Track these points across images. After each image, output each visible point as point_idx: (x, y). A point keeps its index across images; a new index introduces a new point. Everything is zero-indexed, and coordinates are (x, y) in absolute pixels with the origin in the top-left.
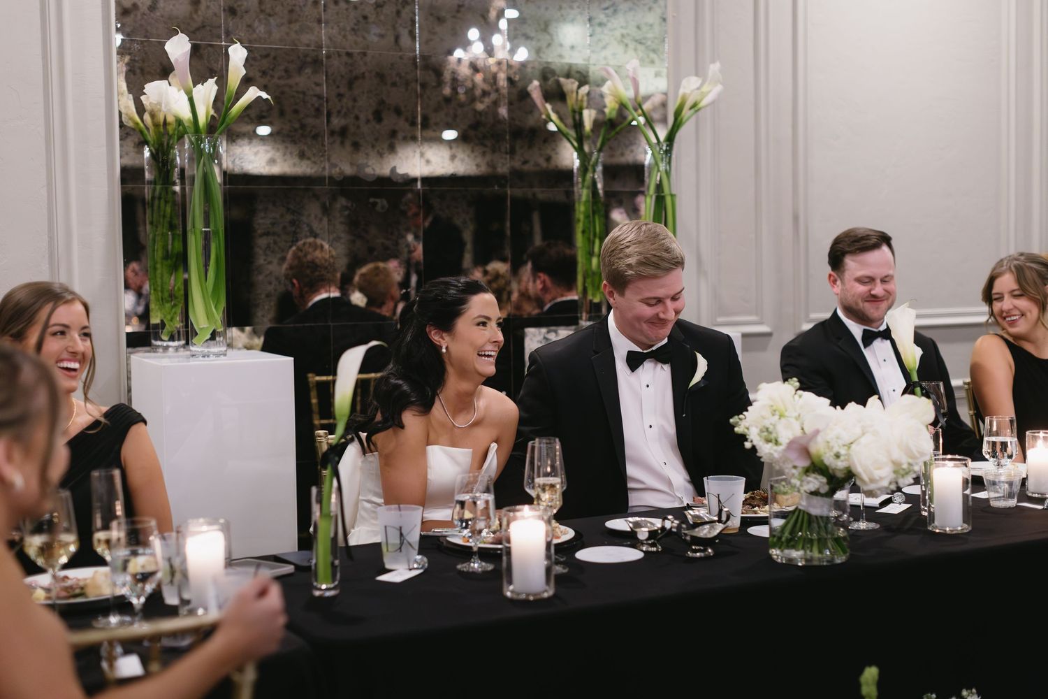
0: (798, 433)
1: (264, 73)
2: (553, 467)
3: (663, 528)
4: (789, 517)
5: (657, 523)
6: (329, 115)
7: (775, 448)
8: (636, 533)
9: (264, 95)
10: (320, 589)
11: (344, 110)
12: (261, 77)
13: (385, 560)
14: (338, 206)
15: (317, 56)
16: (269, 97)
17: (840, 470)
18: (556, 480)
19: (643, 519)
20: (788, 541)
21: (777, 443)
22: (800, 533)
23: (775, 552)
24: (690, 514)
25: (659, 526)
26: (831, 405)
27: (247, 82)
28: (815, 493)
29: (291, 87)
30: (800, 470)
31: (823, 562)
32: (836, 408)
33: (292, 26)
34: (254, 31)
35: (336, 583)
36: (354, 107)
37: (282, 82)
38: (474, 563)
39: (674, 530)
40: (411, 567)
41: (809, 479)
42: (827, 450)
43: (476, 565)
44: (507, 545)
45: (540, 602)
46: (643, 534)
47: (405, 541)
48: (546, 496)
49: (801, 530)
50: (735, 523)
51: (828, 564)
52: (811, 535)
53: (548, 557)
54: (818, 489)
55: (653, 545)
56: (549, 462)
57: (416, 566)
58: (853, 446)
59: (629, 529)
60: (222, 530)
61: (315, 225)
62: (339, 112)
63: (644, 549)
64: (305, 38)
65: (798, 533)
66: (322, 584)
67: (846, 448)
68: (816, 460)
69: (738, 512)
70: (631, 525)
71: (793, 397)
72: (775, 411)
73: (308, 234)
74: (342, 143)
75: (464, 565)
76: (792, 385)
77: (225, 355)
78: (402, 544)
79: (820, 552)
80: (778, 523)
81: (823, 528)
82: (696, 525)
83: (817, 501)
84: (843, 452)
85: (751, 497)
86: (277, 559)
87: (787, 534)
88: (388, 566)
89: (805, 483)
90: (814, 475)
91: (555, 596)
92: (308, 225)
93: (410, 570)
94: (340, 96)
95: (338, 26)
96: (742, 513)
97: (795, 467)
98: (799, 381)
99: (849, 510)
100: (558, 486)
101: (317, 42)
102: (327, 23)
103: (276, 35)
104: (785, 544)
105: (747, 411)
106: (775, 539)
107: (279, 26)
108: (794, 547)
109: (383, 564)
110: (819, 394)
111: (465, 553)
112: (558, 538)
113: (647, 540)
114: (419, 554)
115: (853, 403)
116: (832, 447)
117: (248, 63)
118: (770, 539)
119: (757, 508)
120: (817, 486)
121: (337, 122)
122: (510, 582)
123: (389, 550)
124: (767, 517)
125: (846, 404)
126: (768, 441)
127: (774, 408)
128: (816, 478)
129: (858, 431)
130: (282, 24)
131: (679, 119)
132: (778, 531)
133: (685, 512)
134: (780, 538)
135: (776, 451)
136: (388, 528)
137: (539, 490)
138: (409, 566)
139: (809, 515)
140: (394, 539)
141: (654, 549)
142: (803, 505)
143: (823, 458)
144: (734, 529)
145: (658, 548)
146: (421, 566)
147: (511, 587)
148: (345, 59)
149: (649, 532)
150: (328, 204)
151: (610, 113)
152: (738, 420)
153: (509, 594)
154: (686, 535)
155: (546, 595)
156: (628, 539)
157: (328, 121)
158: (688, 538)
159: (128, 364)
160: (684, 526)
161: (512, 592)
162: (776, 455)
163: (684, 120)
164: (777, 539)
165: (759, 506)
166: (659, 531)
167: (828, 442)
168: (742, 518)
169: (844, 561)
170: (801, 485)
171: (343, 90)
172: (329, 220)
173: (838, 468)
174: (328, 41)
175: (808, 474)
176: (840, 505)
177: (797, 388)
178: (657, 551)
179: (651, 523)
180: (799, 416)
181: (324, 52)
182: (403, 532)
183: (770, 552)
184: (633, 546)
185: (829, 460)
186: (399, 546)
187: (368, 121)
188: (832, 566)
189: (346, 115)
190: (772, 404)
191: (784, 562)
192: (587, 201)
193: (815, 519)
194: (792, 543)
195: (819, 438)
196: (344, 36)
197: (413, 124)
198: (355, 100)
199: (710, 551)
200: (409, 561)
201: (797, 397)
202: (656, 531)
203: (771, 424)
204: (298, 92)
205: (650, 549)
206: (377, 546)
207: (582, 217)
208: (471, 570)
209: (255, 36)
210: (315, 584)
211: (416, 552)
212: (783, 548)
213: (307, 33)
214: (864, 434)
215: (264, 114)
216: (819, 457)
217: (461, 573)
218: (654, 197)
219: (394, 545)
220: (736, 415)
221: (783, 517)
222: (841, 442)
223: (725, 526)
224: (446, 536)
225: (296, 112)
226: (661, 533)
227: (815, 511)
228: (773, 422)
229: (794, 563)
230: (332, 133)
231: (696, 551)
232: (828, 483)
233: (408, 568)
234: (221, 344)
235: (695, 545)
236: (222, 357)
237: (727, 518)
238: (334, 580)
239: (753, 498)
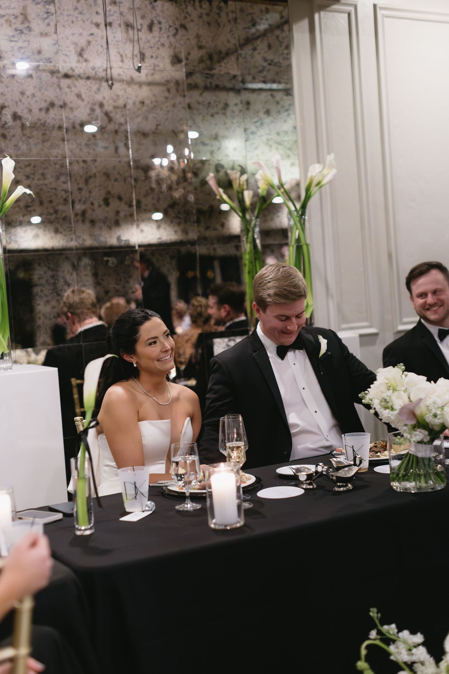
0: (407, 401)
1: (28, 177)
2: (238, 434)
3: (317, 472)
4: (403, 459)
5: (312, 468)
6: (73, 203)
7: (392, 412)
8: (298, 476)
9: (28, 191)
10: (81, 530)
11: (83, 199)
12: (26, 179)
13: (126, 506)
14: (82, 264)
15: (63, 163)
16: (31, 192)
17: (437, 425)
18: (241, 444)
19: (302, 466)
20: (404, 476)
21: (392, 409)
23: (395, 485)
24: (334, 461)
25: (314, 470)
26: (427, 380)
27: (16, 183)
28: (421, 442)
29: (46, 185)
30: (409, 427)
31: (428, 489)
32: (431, 382)
33: (45, 144)
34: (19, 149)
35: (92, 525)
36: (89, 197)
37: (41, 182)
38: (187, 504)
39: (324, 473)
40: (144, 510)
41: (417, 433)
42: (427, 412)
43: (189, 506)
44: (210, 490)
45: (235, 531)
46: (303, 477)
47: (139, 492)
48: (234, 454)
49: (412, 468)
50: (365, 465)
51: (432, 490)
52: (419, 471)
53: (239, 497)
54: (423, 439)
55: (310, 484)
56: (235, 431)
57: (147, 508)
58: (445, 408)
59: (293, 474)
60: (8, 494)
61: (68, 278)
62: (80, 201)
63: (304, 487)
64: (55, 152)
65: (410, 470)
66: (81, 526)
67: (440, 409)
68: (420, 420)
69: (367, 457)
70: (294, 471)
71: (401, 377)
72: (389, 387)
73: (63, 284)
74: (83, 221)
75: (181, 506)
76: (400, 368)
77: (11, 369)
78: (136, 494)
79: (426, 482)
80: (396, 463)
81: (427, 466)
82: (338, 469)
83: (421, 447)
84: (439, 412)
85: (374, 446)
86: (51, 509)
87: (402, 472)
88: (128, 510)
89: (413, 436)
90: (419, 430)
91: (245, 525)
92: (63, 278)
93: (143, 511)
94: (80, 189)
95: (76, 143)
96: (370, 458)
97: (406, 425)
98: (404, 365)
99: (444, 451)
100: (242, 447)
101: (62, 154)
102: (68, 141)
103: (35, 151)
104: (401, 478)
105: (370, 388)
106: (394, 476)
107: (36, 144)
108: (407, 480)
109: (125, 509)
110: (419, 374)
111: (181, 497)
112: (245, 482)
113: (306, 480)
114: (149, 500)
115: (442, 378)
116: (431, 410)
117: (15, 170)
118: (391, 476)
119: (379, 454)
120: (421, 438)
121: (79, 207)
122: (213, 517)
123: (128, 498)
124: (388, 460)
125: (437, 380)
126: (386, 408)
127: (389, 385)
128: (420, 432)
130: (38, 143)
131: (309, 193)
132: (396, 469)
133: (331, 459)
134: (398, 475)
135: (392, 415)
136: (125, 483)
137: (230, 450)
138: (142, 509)
139: (417, 457)
140: (131, 491)
141: (311, 487)
142: (412, 450)
143: (424, 418)
144: (365, 469)
145: (314, 486)
146: (150, 509)
147: (214, 521)
148: (82, 164)
149: (307, 475)
150: (76, 263)
151: (262, 192)
152: (364, 395)
153: (212, 526)
154: (332, 476)
155: (238, 525)
156: (292, 480)
157: (73, 207)
158: (334, 478)
160: (331, 470)
161: (215, 524)
162: (392, 418)
163: (312, 193)
164: (396, 475)
165: (380, 452)
166: (314, 474)
167: (428, 407)
168: (370, 461)
169: (443, 488)
170: (411, 437)
171: (82, 185)
172: (77, 274)
173: (436, 424)
174: (70, 153)
175: (415, 429)
176: (438, 449)
177: (404, 370)
178: (313, 489)
179: (308, 469)
180: (406, 389)
181: (67, 161)
182: (137, 485)
183: (392, 484)
184: (296, 485)
185: (429, 418)
186: (134, 496)
187: (100, 206)
188: (435, 493)
189: (85, 203)
190: (387, 382)
191: (402, 491)
192: (250, 252)
193: (421, 460)
194: (406, 477)
195: (422, 405)
196: (81, 149)
197: (131, 206)
198: (90, 192)
199: (349, 485)
200: (142, 506)
201: (403, 376)
202: (312, 474)
203: (388, 396)
204: (51, 189)
205: (308, 487)
206: (120, 495)
207: (247, 262)
208: (186, 509)
209: (20, 152)
210: (77, 526)
211: (147, 499)
212: (400, 481)
213: (55, 148)
215: (30, 204)
216: (422, 417)
217: (178, 511)
218: (295, 247)
219: (131, 495)
220: (363, 391)
221: (399, 459)
222: (436, 406)
223: (359, 468)
224: (167, 486)
225: (51, 202)
226: (315, 476)
227: (420, 455)
228: (389, 395)
229: (409, 491)
230: (76, 215)
231: (340, 487)
232: (429, 435)
233: (141, 510)
234: (8, 362)
235: (339, 482)
236: (9, 370)
237: (361, 462)
238: (90, 523)
239: (376, 447)
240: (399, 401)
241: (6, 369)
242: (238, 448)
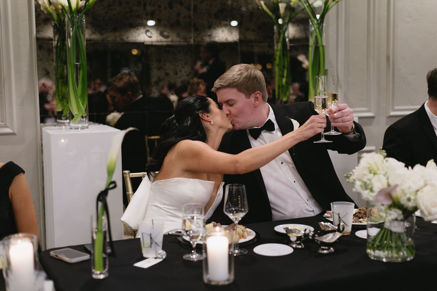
0: (386, 185)
3: (305, 235)
5: (302, 229)
6: (145, 5)
7: (371, 194)
8: (289, 237)
10: (96, 274)
11: (153, 2)
13: (143, 252)
20: (378, 246)
21: (372, 190)
22: (385, 242)
23: (370, 252)
24: (323, 224)
25: (303, 232)
26: (405, 166)
28: (395, 220)
30: (386, 206)
31: (399, 259)
35: (106, 270)
36: (158, 1)
38: (192, 255)
39: (311, 237)
41: (391, 212)
42: (402, 196)
43: (194, 256)
46: (293, 237)
47: (153, 242)
49: (386, 240)
50: (348, 229)
51: (402, 261)
52: (392, 243)
54: (397, 217)
55: (299, 244)
57: (159, 256)
58: (419, 193)
59: (285, 233)
62: (150, 3)
63: (294, 246)
65: (384, 242)
66: (97, 270)
67: (414, 194)
68: (396, 201)
69: (350, 222)
75: (187, 256)
76: (382, 154)
77: (87, 128)
78: (151, 243)
79: (398, 253)
80: (373, 231)
81: (399, 239)
82: (325, 233)
83: (396, 223)
84: (412, 197)
85: (359, 212)
87: (377, 243)
88: (144, 255)
89: (388, 215)
90: (394, 209)
91: (233, 283)
93: (156, 258)
96: (353, 222)
97: (383, 205)
98: (386, 152)
104: (376, 248)
105: (355, 169)
106: (370, 245)
108: (381, 250)
109: (142, 254)
112: (245, 238)
113: (296, 241)
115: (419, 165)
116: (406, 194)
118: (368, 242)
119: (361, 220)
121: (149, 9)
122: (207, 273)
123: (144, 246)
125: (415, 166)
126: (367, 189)
127: (371, 169)
128: (395, 211)
129: (422, 183)
131: (327, 6)
132: (373, 237)
134: (373, 244)
135: (371, 196)
136: (144, 234)
139: (391, 232)
140: (147, 241)
141: (300, 247)
142: (387, 225)
144: (348, 232)
145: (302, 246)
146: (162, 257)
149: (297, 236)
151: (293, 5)
152: (349, 175)
153: (206, 280)
154: (317, 240)
156: (284, 239)
157: (144, 8)
158: (319, 242)
161: (208, 279)
162: (371, 199)
163: (330, 7)
165: (363, 218)
166: (303, 237)
167: (403, 191)
168: (353, 225)
169: (412, 259)
170: (386, 216)
173: (408, 206)
175: (391, 209)
177: (385, 156)
178: (302, 248)
179: (299, 231)
180: (386, 173)
182: (152, 236)
183: (367, 251)
184: (288, 244)
185: (403, 201)
186: (150, 245)
187: (165, 8)
188: (404, 262)
189: (154, 5)
190: (369, 166)
191: (375, 259)
192: (280, 50)
193: (394, 234)
194: (380, 247)
195: (398, 189)
197: (189, 9)
199: (332, 249)
200: (156, 253)
201: (384, 161)
202: (301, 237)
203: (368, 179)
205: (297, 247)
207: (277, 58)
208: (191, 259)
210: (93, 271)
211: (161, 248)
212: (374, 250)
214: (425, 185)
216: (398, 199)
217: (184, 261)
218: (314, 47)
219: (147, 244)
222: (411, 190)
223: (342, 234)
224: (182, 236)
227: (394, 229)
228: (370, 178)
229: (381, 260)
230: (147, 14)
231: (323, 250)
232: (403, 214)
233: (155, 257)
234: (84, 122)
235: (323, 246)
236: (86, 129)
237: (343, 229)
238: (104, 267)
239: (359, 213)
240: (379, 184)
241: (83, 128)
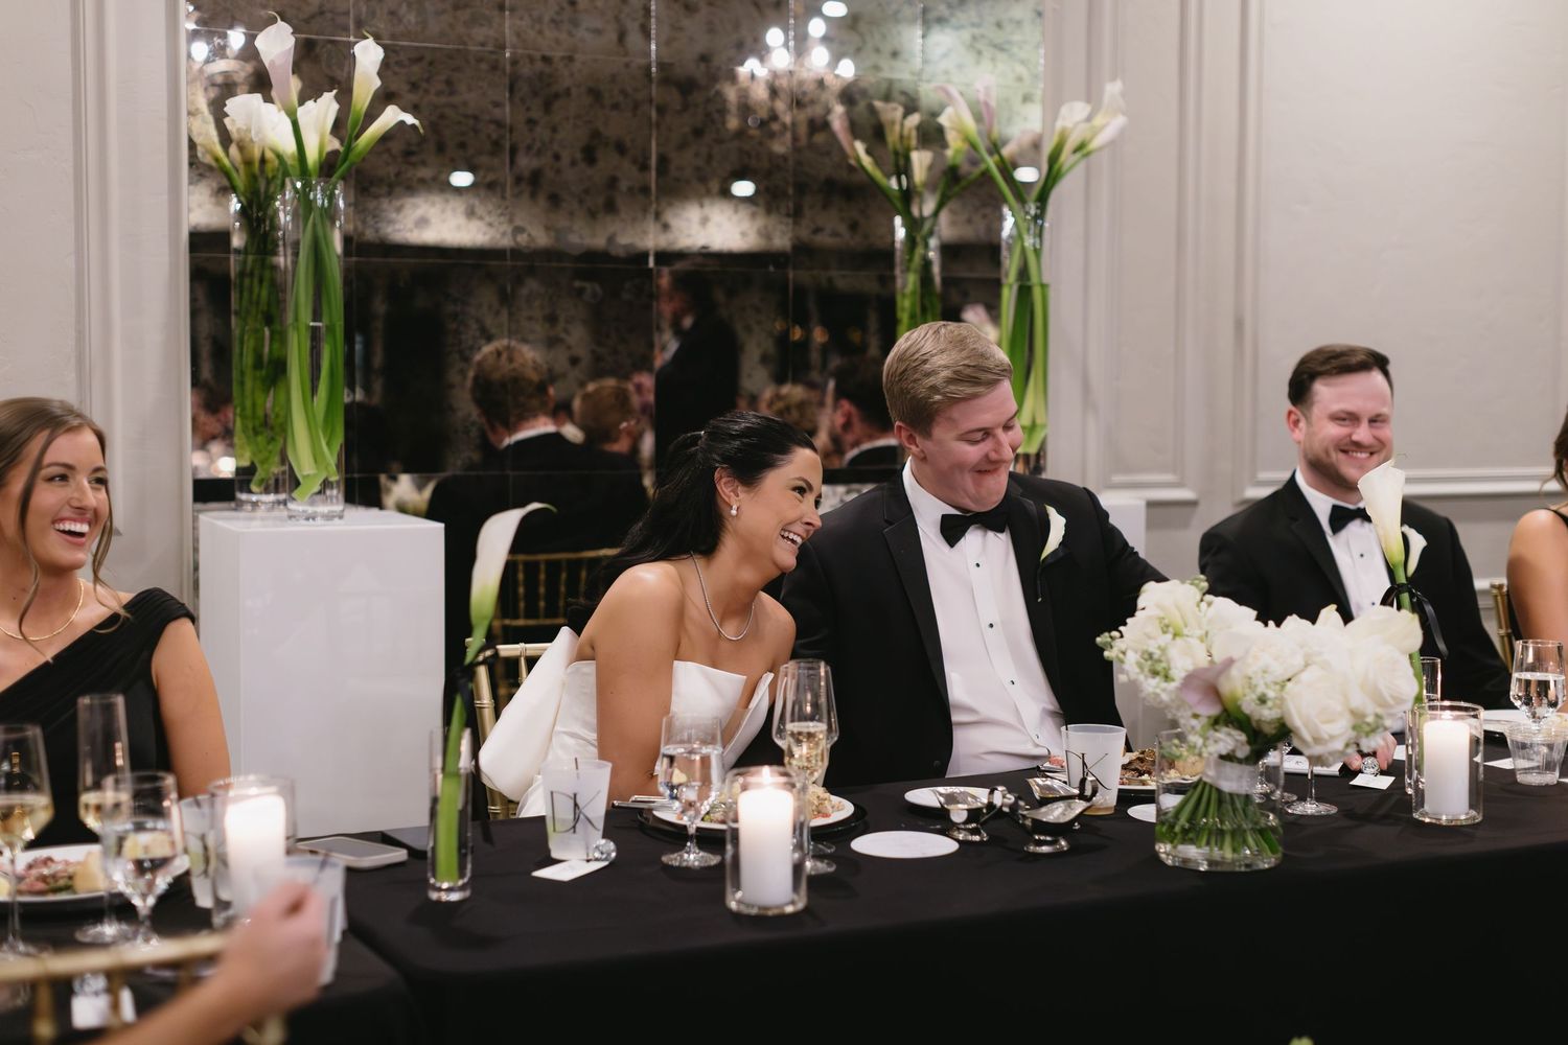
0: (1202, 661)
1: (414, 86)
2: (815, 705)
3: (990, 806)
4: (1189, 793)
5: (981, 795)
6: (513, 151)
7: (1164, 685)
8: (948, 811)
9: (410, 119)
10: (440, 890)
11: (538, 145)
12: (410, 91)
13: (552, 845)
14: (524, 291)
15: (497, 61)
16: (416, 122)
17: (1270, 723)
18: (818, 728)
19: (962, 789)
20: (1185, 831)
21: (1167, 678)
22: (1204, 820)
23: (1163, 849)
24: (1038, 785)
25: (985, 801)
26: (1258, 618)
27: (384, 98)
28: (1228, 758)
29: (454, 106)
30: (1204, 721)
31: (1240, 866)
33: (459, 13)
34: (400, 21)
35: (466, 880)
36: (552, 141)
37: (443, 100)
38: (688, 853)
39: (1006, 809)
40: (590, 858)
41: (1218, 735)
42: (1247, 691)
43: (692, 856)
44: (734, 825)
45: (783, 918)
46: (958, 814)
47: (582, 816)
49: (1205, 815)
50: (1107, 799)
51: (1248, 870)
52: (1222, 822)
53: (799, 847)
54: (1234, 751)
55: (974, 832)
56: (809, 697)
57: (597, 855)
58: (1289, 685)
59: (939, 805)
61: (489, 321)
62: (529, 148)
63: (961, 837)
64: (480, 33)
65: (1201, 819)
66: (443, 882)
67: (1278, 687)
68: (1230, 707)
69: (1112, 783)
70: (942, 799)
71: (1198, 606)
72: (1167, 626)
73: (478, 334)
74: (533, 195)
75: (672, 856)
76: (1197, 586)
77: (341, 517)
78: (576, 820)
79: (1234, 850)
80: (1170, 801)
81: (1241, 812)
82: (1045, 802)
83: (1232, 770)
84: (1271, 694)
85: (1138, 759)
86: (386, 839)
87: (1183, 821)
88: (555, 854)
89: (1211, 742)
90: (1225, 729)
91: (806, 910)
92: (478, 321)
93: (588, 861)
94: (531, 122)
95: (530, 16)
96: (1123, 784)
97: (1196, 716)
99: (1282, 782)
100: (821, 736)
101: (496, 40)
102: (512, 10)
103: (434, 27)
104: (1179, 836)
105: (1125, 624)
106: (1164, 829)
107: (439, 13)
108: (1192, 842)
109: (548, 851)
110: (1240, 602)
111: (677, 836)
112: (827, 815)
113: (965, 823)
114: (604, 837)
115: (1295, 616)
116: (1256, 686)
117: (385, 69)
118: (1157, 828)
119: (1146, 777)
120: (1230, 748)
121: (525, 162)
122: (737, 886)
123: (557, 829)
124: (1153, 792)
125: (1284, 619)
126: (1155, 673)
127: (1166, 621)
128: (1229, 734)
129: (1299, 661)
130: (444, 12)
131: (1056, 167)
132: (1170, 815)
133: (1030, 780)
134: (1172, 827)
135: (1164, 690)
136: (555, 795)
138: (588, 855)
139: (1219, 791)
140: (565, 813)
141: (977, 838)
142: (1210, 775)
143: (1239, 703)
144: (1107, 809)
145: (982, 837)
146: (604, 856)
147: (739, 895)
148: (539, 65)
149: (969, 810)
150: (509, 289)
151: (954, 157)
152: (1109, 640)
153: (733, 905)
154: (1024, 817)
155: (789, 909)
156: (934, 820)
157: (512, 162)
158: (1028, 823)
159: (195, 529)
160: (1022, 803)
161: (739, 902)
162: (1165, 697)
163: (1065, 168)
164: (1167, 826)
165: (1150, 773)
166: (985, 811)
167: (1250, 678)
168: (1120, 790)
169: (1272, 865)
170: (1205, 745)
171: (536, 114)
172: (511, 314)
173: (1263, 719)
174: (515, 39)
175: (1217, 727)
176: (1270, 774)
177: (1205, 591)
178: (981, 842)
179: (974, 797)
180: (1207, 633)
181: (508, 55)
182: (578, 801)
183: (1157, 847)
184: (944, 832)
185: (1249, 706)
186: (572, 825)
187: (573, 163)
188: (1253, 876)
189: (539, 153)
190: (1162, 615)
191: (1177, 864)
192: (913, 293)
193: (1228, 798)
194: (1191, 835)
195: (1234, 672)
196: (540, 32)
197: (644, 167)
198: (554, 130)
199: (1063, 843)
200: (587, 848)
201: (1203, 605)
202: (980, 809)
203: (1159, 648)
204: (466, 116)
205: (970, 838)
206: (542, 819)
207: (905, 317)
208: (684, 864)
209: (401, 28)
210: (432, 881)
211: (601, 833)
212: (1176, 841)
213: (482, 25)
214: (1307, 665)
215: (414, 148)
216: (1235, 700)
217: (668, 868)
218: (1015, 288)
219: (564, 821)
220: (1105, 631)
221: (1178, 792)
222: (1269, 678)
223: (1088, 804)
224: (650, 810)
225: (462, 145)
226: (988, 813)
227: (1227, 786)
228: (1163, 645)
229: (1191, 866)
230: (518, 180)
231: (1040, 843)
232: (1249, 742)
233: (585, 858)
234: (334, 500)
235: (1040, 834)
236: (336, 520)
237: (1095, 792)
238: (462, 875)
239: (1141, 760)
240: (1184, 660)
241: (329, 517)
242: (810, 736)
